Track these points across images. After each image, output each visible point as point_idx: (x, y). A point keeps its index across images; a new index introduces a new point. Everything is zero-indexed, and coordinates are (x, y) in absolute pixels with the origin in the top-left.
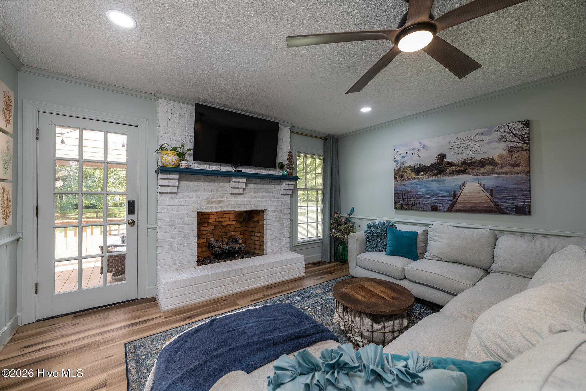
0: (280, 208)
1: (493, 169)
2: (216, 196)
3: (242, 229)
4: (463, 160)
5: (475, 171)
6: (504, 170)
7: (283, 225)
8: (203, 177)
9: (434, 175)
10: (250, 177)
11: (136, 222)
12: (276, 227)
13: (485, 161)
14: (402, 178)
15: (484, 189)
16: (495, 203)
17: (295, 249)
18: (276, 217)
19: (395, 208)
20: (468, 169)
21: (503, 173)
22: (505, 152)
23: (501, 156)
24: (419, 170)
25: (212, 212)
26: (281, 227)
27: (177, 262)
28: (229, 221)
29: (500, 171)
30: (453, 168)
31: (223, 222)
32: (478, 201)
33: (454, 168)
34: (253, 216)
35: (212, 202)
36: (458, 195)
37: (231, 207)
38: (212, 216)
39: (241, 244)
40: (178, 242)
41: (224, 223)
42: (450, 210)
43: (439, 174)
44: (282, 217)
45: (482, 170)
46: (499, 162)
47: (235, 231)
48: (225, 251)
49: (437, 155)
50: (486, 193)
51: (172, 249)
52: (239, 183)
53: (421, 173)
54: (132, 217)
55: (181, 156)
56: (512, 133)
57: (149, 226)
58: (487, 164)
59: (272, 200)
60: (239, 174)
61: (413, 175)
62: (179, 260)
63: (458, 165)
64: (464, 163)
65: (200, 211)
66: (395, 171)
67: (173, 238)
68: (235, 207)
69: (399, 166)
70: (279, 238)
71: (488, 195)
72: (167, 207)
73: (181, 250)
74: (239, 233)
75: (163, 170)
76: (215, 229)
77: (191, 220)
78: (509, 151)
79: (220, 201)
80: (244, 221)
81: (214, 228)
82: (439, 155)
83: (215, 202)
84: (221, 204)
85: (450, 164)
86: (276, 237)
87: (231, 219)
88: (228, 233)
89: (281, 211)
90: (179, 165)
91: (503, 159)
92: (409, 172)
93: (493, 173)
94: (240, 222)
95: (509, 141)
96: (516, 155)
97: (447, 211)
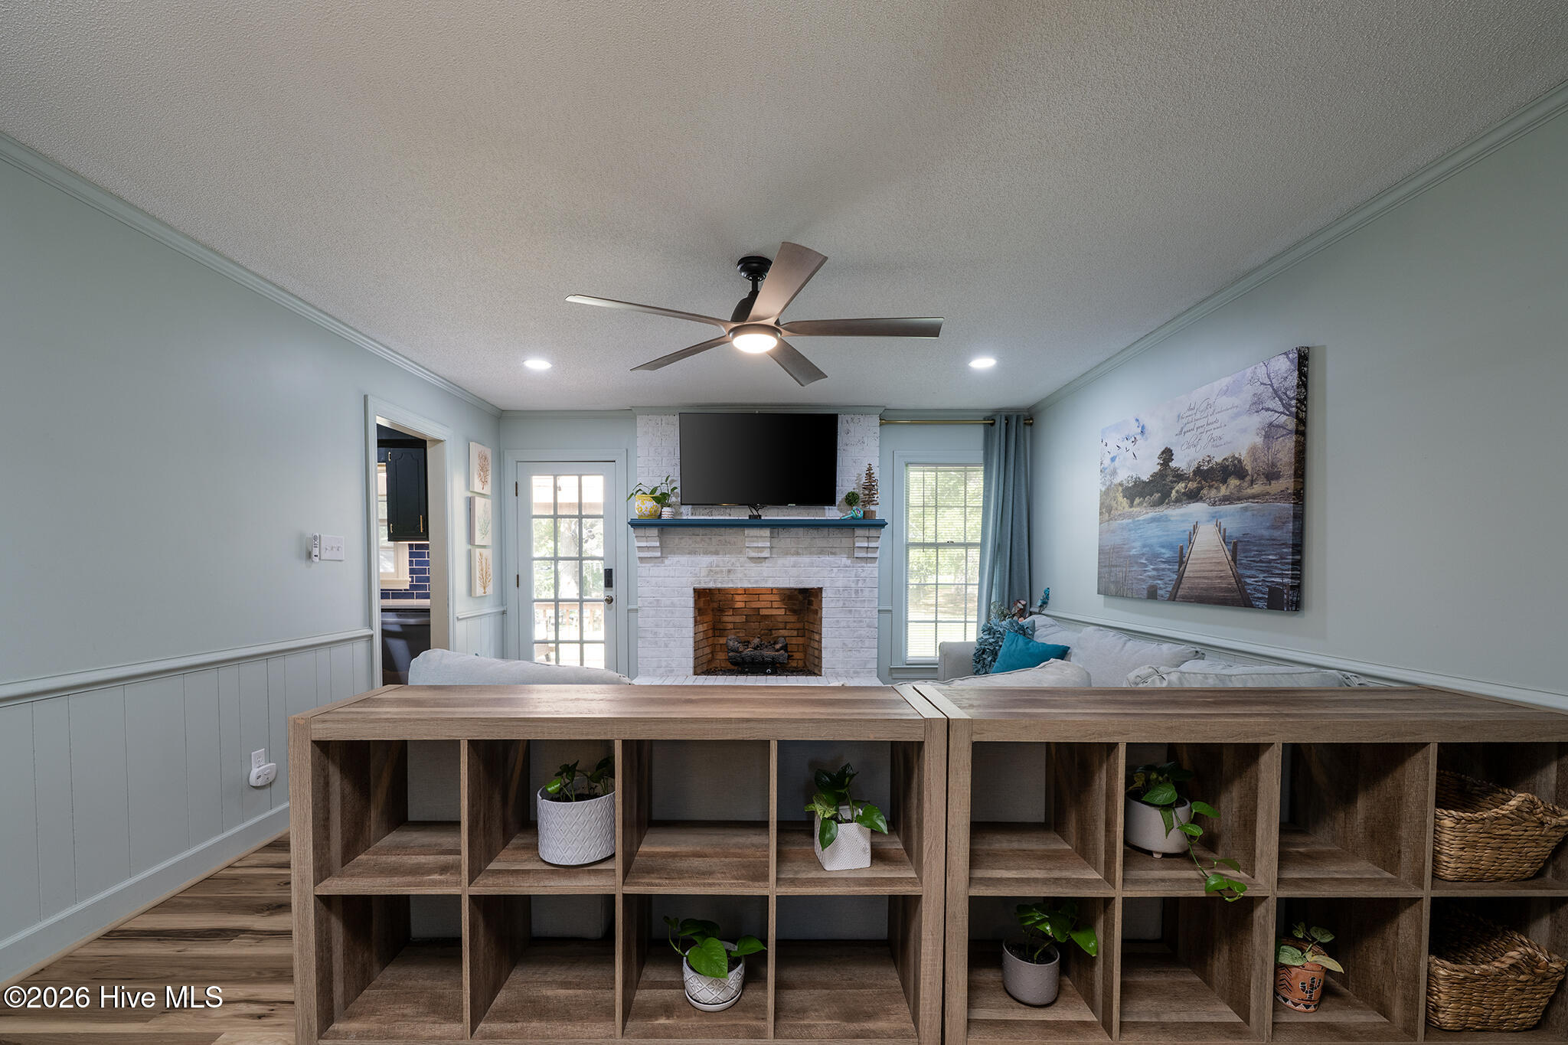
0: (853, 585)
1: (1239, 488)
2: (723, 560)
3: (799, 626)
4: (1194, 465)
5: (1213, 492)
6: (1257, 488)
7: (861, 621)
8: (701, 531)
9: (1155, 505)
10: (774, 525)
11: (615, 601)
12: (843, 624)
13: (1228, 466)
14: (1110, 513)
15: (1224, 540)
16: (1238, 578)
17: (896, 675)
18: (844, 604)
19: (1100, 593)
20: (1202, 488)
21: (1254, 497)
22: (1259, 440)
23: (1253, 450)
24: (1135, 491)
26: (855, 624)
27: (664, 664)
28: (772, 608)
29: (1250, 491)
30: (1181, 486)
31: (761, 610)
32: (1214, 574)
33: (1183, 485)
34: (813, 601)
35: (716, 573)
36: (1187, 555)
37: (749, 581)
38: (738, 598)
39: (778, 651)
40: (666, 634)
41: (763, 612)
42: (1173, 598)
43: (1160, 503)
44: (858, 605)
45: (1224, 491)
46: (1249, 468)
47: (785, 629)
48: (748, 660)
49: (1159, 453)
50: (1227, 553)
51: (656, 643)
52: (759, 539)
53: (1137, 500)
54: (611, 593)
55: (662, 500)
56: (1272, 385)
57: (630, 607)
58: (1230, 475)
59: (835, 570)
60: (755, 523)
61: (1126, 504)
62: (666, 661)
63: (1189, 479)
64: (1198, 471)
65: (697, 586)
66: (1101, 495)
67: (657, 626)
68: (757, 582)
69: (1108, 483)
70: (850, 646)
71: (1230, 558)
72: (648, 579)
73: (670, 646)
74: (795, 633)
75: (635, 524)
76: (747, 621)
77: (684, 600)
78: (1267, 436)
79: (729, 571)
80: (801, 610)
81: (746, 619)
82: (1163, 453)
83: (722, 571)
84: (732, 576)
85: (1179, 476)
86: (844, 644)
87: (775, 605)
88: (773, 632)
89: (857, 592)
90: (661, 514)
91: (1255, 460)
92: (1120, 497)
93: (1239, 499)
94: (794, 612)
95: (1268, 409)
96: (1277, 445)
97: (1169, 599)
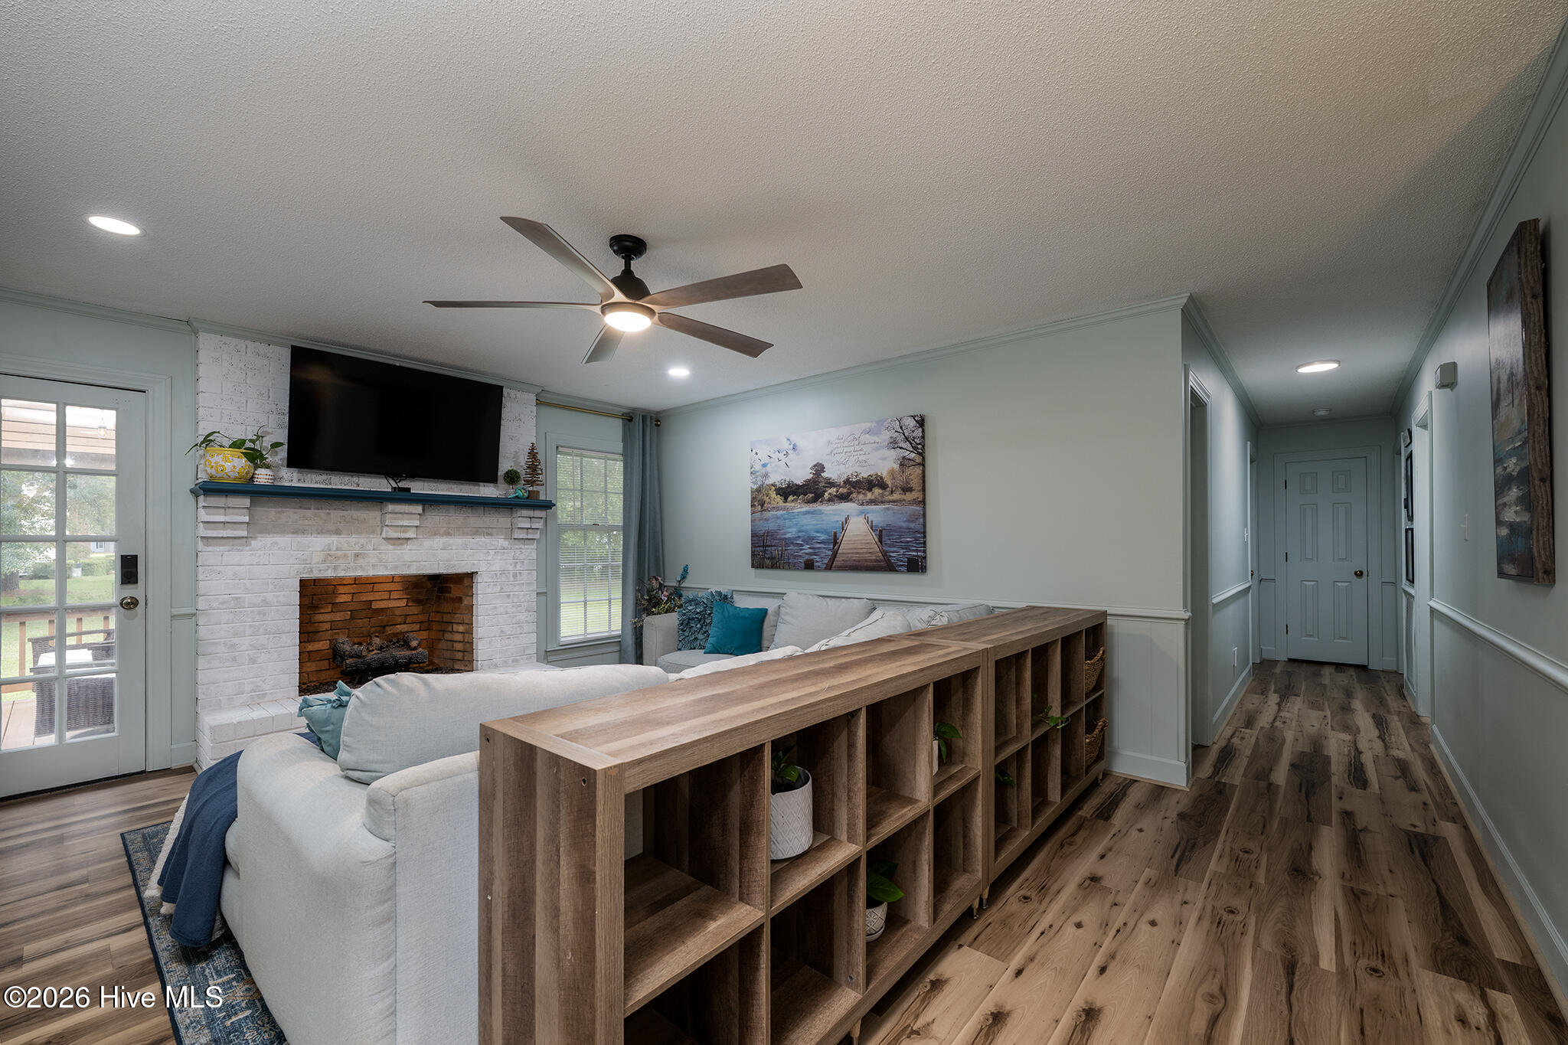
0: (511, 568)
1: (882, 495)
2: (349, 543)
3: (421, 618)
4: (844, 477)
5: (861, 497)
6: (896, 496)
7: (520, 606)
8: (313, 503)
9: (808, 502)
10: (430, 502)
11: (142, 603)
12: (501, 610)
13: (872, 480)
14: (762, 506)
15: (872, 528)
16: (884, 553)
17: (550, 659)
18: (502, 589)
19: (753, 566)
20: (852, 493)
21: (894, 501)
22: (896, 466)
23: (892, 472)
24: (788, 491)
25: (341, 579)
26: (514, 609)
27: (247, 687)
28: (390, 599)
29: (891, 498)
30: (833, 490)
31: (373, 603)
32: (865, 550)
33: (835, 490)
34: (450, 588)
35: (337, 558)
36: (841, 538)
37: (386, 567)
38: (342, 590)
39: (415, 649)
40: (251, 646)
41: (375, 605)
42: (829, 567)
43: (815, 500)
44: (517, 588)
45: (869, 496)
46: (889, 483)
47: (405, 623)
48: (374, 665)
49: (812, 465)
50: (874, 536)
51: (234, 659)
52: (405, 517)
53: (791, 498)
54: (130, 591)
55: (255, 457)
56: (904, 434)
57: (175, 611)
58: (875, 486)
59: (492, 552)
60: (402, 496)
61: (779, 499)
62: (252, 683)
63: (839, 486)
64: (847, 482)
65: (306, 576)
66: (752, 491)
67: (236, 635)
68: (396, 567)
69: (759, 483)
70: (509, 632)
71: (877, 540)
72: (221, 568)
73: (259, 661)
74: (417, 627)
75: (211, 489)
76: (352, 618)
77: (284, 595)
78: (901, 465)
79: (357, 556)
80: (427, 599)
81: (351, 616)
82: (815, 466)
83: (346, 556)
84: (360, 562)
85: (831, 484)
86: (502, 632)
87: (394, 595)
88: (388, 628)
89: (515, 575)
90: (253, 477)
91: (894, 478)
92: (773, 494)
93: (882, 502)
94: (418, 602)
95: (901, 448)
96: (909, 471)
97: (826, 569)
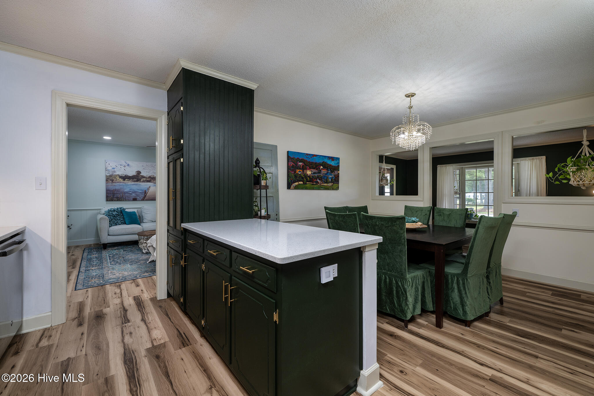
9: (134, 181)
14: (112, 181)
20: (151, 180)
24: (125, 178)
30: (145, 179)
36: (147, 192)
42: (143, 200)
43: (137, 181)
49: (136, 171)
53: (126, 180)
61: (121, 180)
63: (147, 178)
64: (150, 177)
66: (106, 176)
69: (110, 174)
82: (137, 171)
85: (143, 177)
92: (118, 178)
97: (141, 200)
